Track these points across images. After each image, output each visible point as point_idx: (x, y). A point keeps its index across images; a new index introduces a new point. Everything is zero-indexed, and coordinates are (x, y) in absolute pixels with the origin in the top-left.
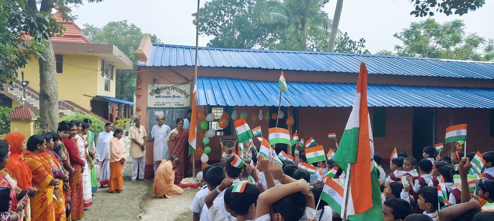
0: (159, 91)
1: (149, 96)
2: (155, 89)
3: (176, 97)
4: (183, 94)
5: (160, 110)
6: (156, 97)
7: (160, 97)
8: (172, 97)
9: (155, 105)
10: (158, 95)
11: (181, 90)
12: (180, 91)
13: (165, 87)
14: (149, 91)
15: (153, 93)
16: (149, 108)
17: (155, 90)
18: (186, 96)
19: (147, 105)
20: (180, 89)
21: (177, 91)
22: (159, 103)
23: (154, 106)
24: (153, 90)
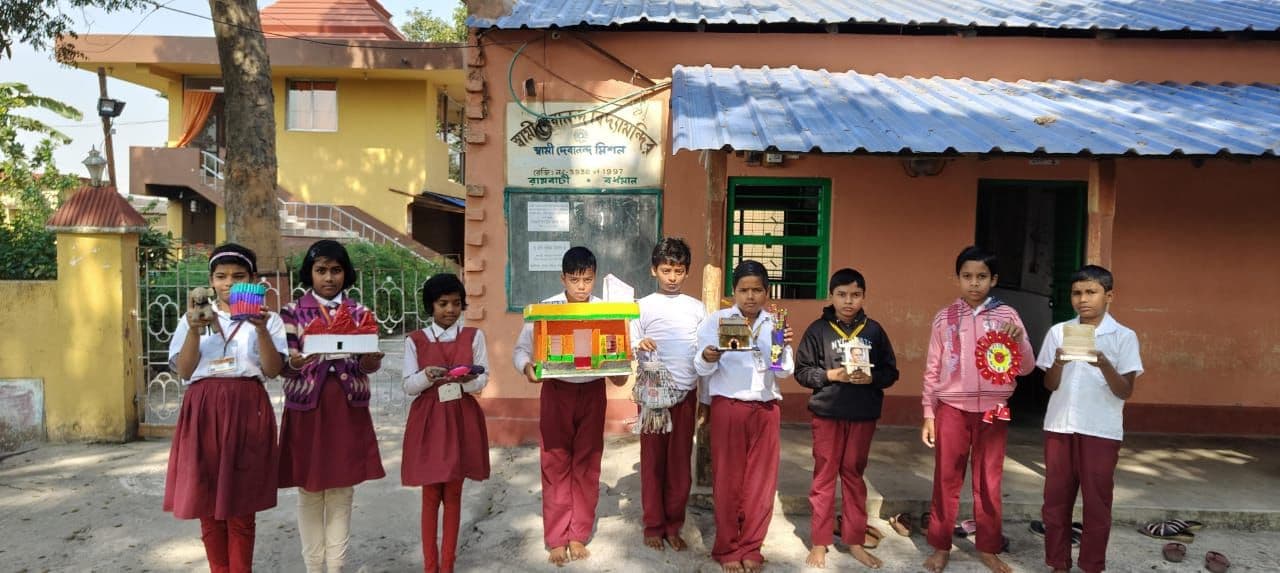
0: (546, 129)
1: (512, 147)
2: (534, 120)
3: (610, 149)
4: (635, 140)
5: (552, 197)
6: (538, 150)
7: (548, 149)
8: (593, 150)
9: (532, 180)
10: (544, 144)
11: (627, 123)
12: (623, 126)
13: (570, 112)
14: (513, 128)
15: (526, 135)
16: (509, 192)
17: (531, 124)
18: (645, 147)
19: (505, 179)
20: (623, 121)
21: (613, 125)
22: (547, 172)
23: (527, 185)
24: (526, 125)
